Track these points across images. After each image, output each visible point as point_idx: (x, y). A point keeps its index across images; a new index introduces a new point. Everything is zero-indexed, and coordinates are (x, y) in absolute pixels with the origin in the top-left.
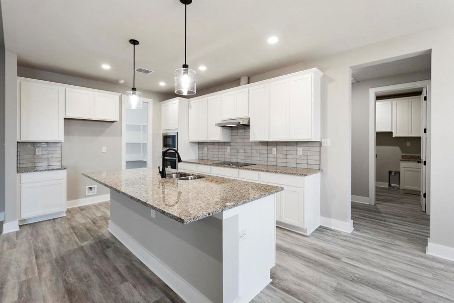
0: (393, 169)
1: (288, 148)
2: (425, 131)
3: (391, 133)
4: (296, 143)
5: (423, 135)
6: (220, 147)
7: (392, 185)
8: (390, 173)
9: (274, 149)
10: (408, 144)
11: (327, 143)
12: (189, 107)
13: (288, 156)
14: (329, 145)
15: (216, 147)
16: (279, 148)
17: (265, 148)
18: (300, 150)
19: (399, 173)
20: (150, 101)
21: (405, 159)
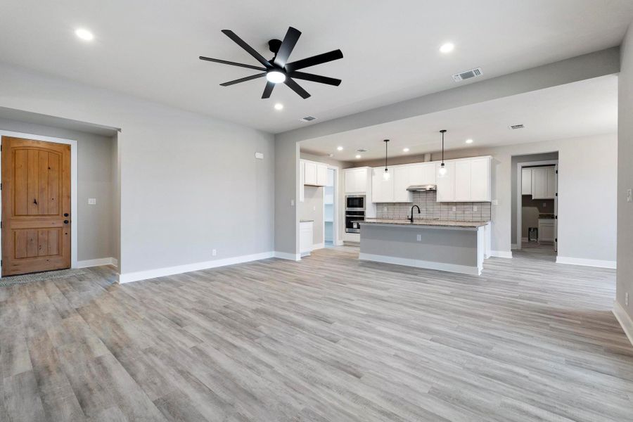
0: (533, 226)
1: (465, 206)
2: (557, 195)
3: (531, 196)
4: (473, 203)
5: (555, 197)
6: (401, 207)
7: (532, 240)
8: (530, 229)
9: (454, 208)
10: (545, 205)
11: (496, 202)
12: (372, 174)
13: (466, 212)
14: (497, 204)
15: (398, 206)
16: (458, 207)
17: (446, 207)
18: (475, 208)
19: (537, 229)
20: (337, 168)
21: (542, 217)
